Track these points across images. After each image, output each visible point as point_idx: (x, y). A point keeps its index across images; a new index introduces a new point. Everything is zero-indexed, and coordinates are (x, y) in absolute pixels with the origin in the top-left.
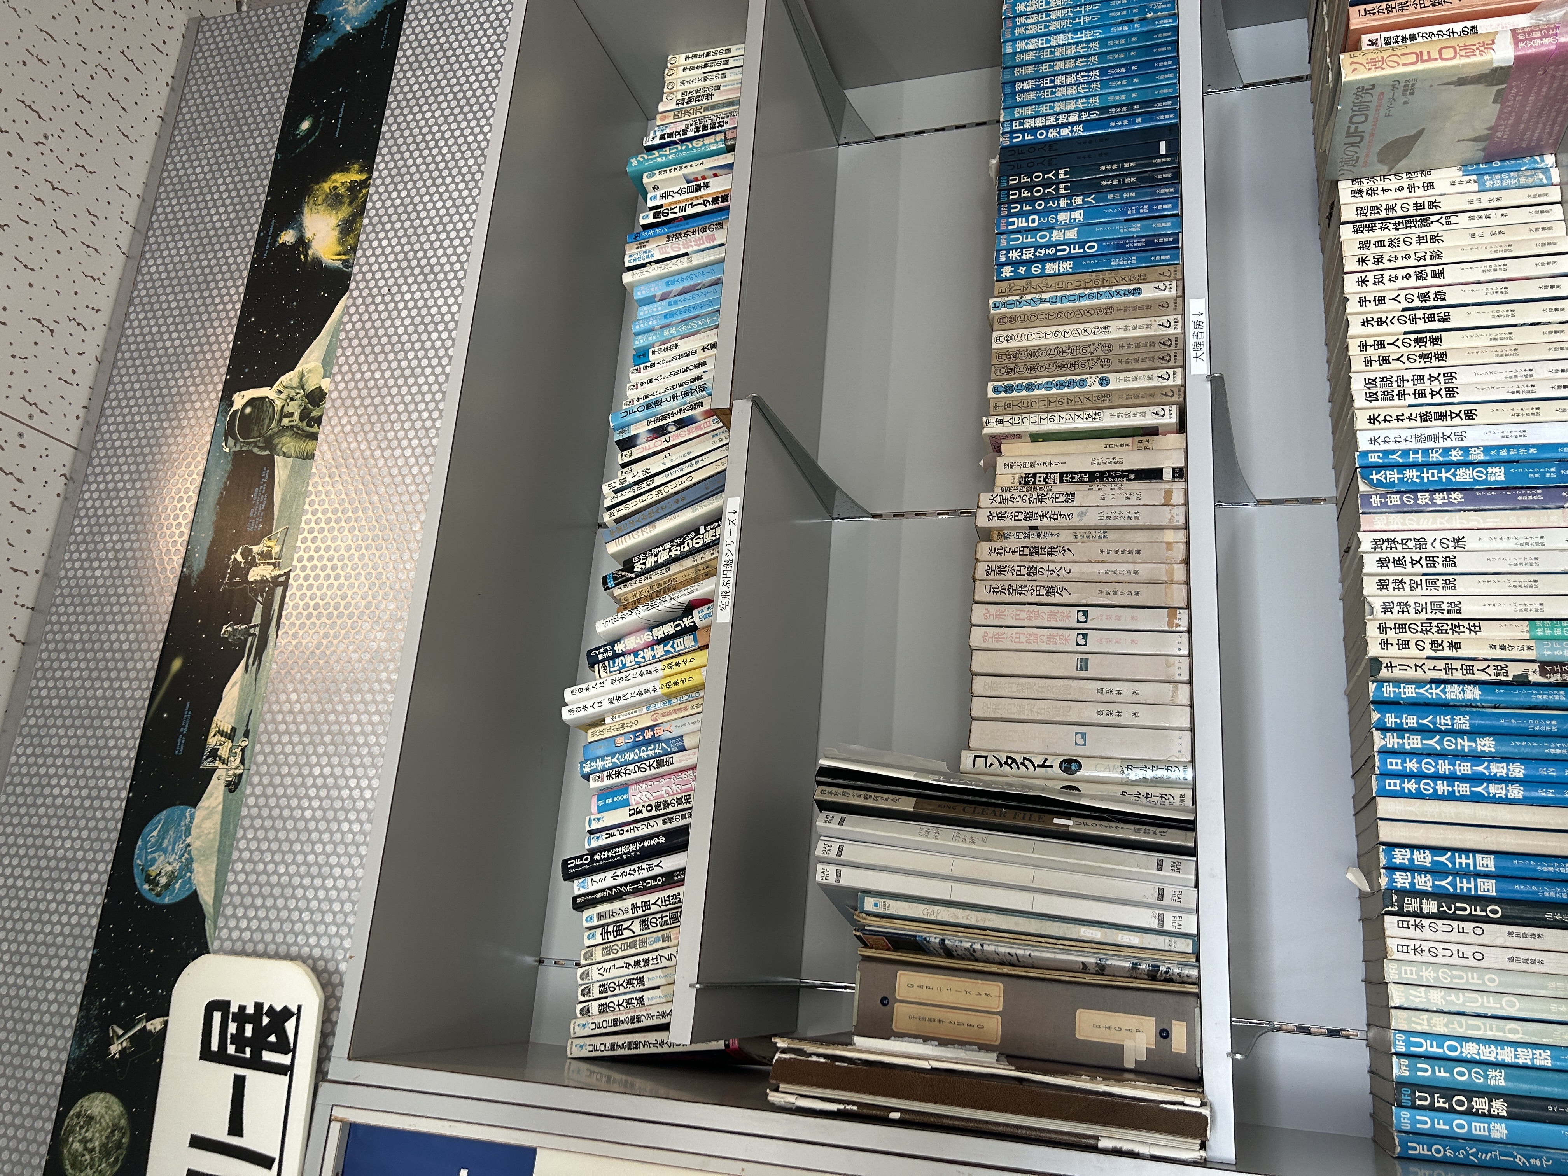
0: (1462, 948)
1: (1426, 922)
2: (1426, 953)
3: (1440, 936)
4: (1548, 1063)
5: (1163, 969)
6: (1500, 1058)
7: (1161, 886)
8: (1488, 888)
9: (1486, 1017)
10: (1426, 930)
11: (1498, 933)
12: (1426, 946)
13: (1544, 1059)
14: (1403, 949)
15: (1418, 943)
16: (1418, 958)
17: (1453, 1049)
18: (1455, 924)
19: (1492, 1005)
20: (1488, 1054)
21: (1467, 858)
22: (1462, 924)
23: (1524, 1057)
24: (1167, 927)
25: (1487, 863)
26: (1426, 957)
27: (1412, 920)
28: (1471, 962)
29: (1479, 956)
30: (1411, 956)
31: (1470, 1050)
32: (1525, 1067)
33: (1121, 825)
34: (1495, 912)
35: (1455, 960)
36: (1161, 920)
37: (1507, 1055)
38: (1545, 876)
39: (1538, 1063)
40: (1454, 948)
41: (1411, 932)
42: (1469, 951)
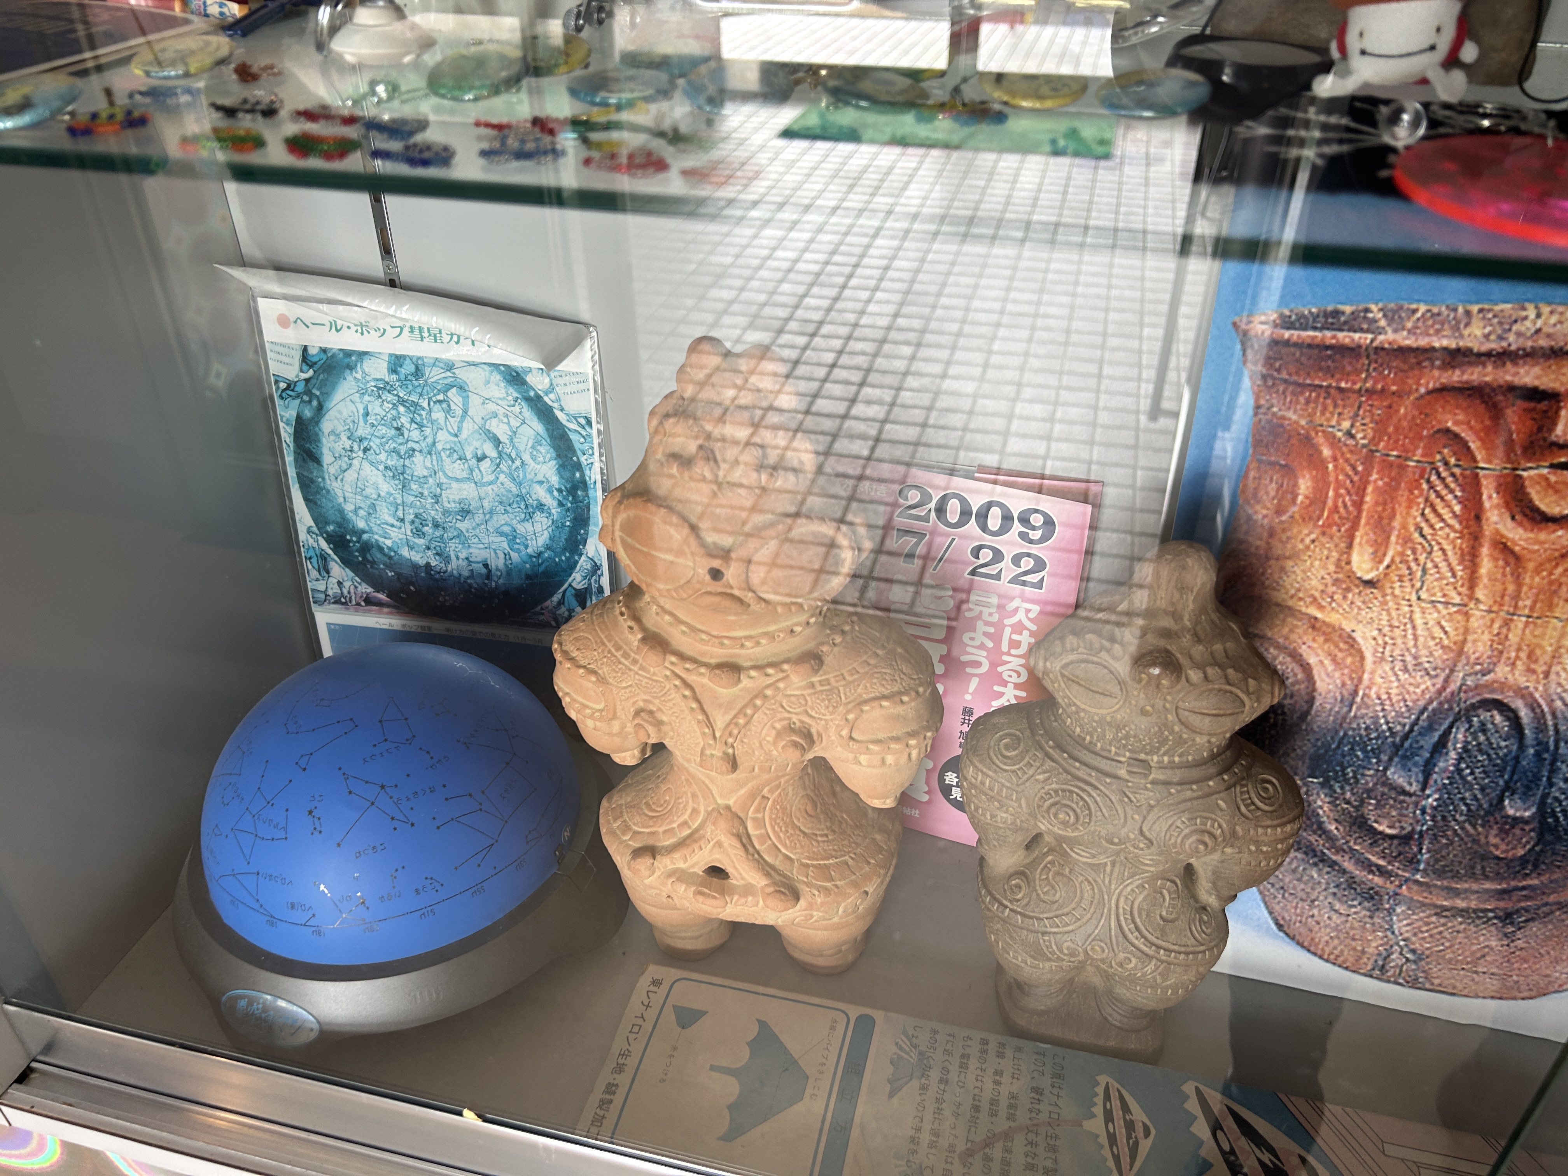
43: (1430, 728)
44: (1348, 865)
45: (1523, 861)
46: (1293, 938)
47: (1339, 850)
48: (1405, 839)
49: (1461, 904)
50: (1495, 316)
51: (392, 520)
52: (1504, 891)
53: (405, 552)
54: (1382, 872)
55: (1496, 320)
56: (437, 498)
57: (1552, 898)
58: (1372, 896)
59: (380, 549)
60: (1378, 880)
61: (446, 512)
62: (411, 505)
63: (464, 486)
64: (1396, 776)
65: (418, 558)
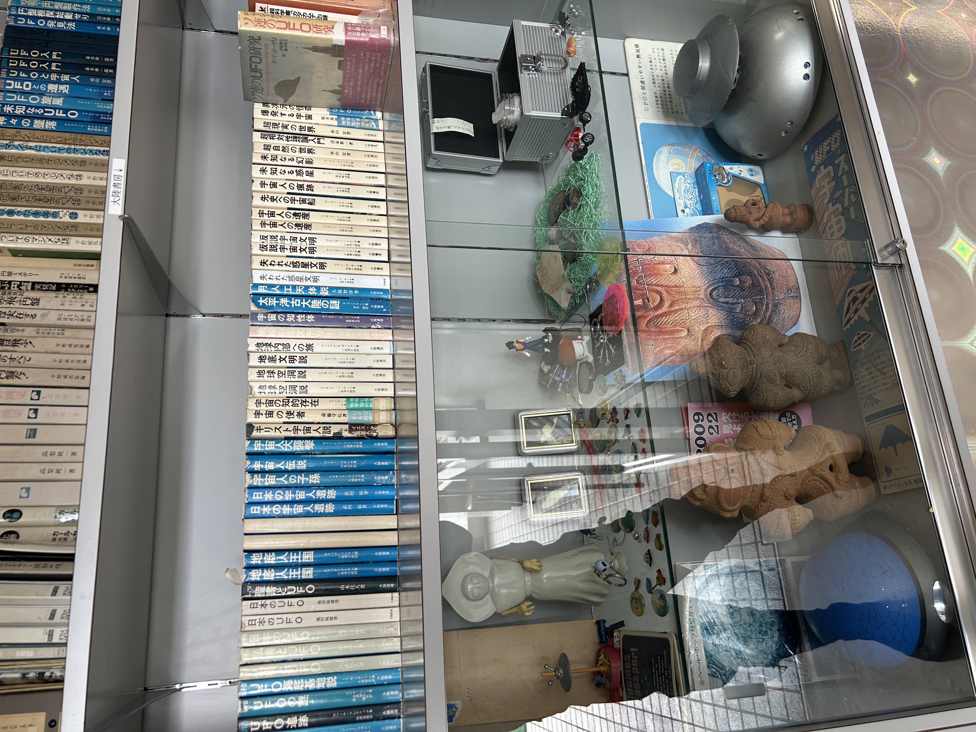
0: (289, 616)
1: (268, 602)
2: (267, 623)
3: (276, 610)
4: (335, 685)
5: (47, 674)
6: (306, 687)
7: (54, 607)
8: (308, 573)
9: (300, 660)
10: (268, 607)
11: (312, 603)
12: (267, 618)
13: (332, 682)
14: (252, 623)
15: (262, 617)
16: (262, 627)
17: (277, 687)
18: (286, 600)
19: (303, 653)
20: (299, 685)
21: (298, 555)
22: (290, 600)
23: (320, 684)
24: (55, 640)
25: (308, 557)
26: (267, 626)
27: (259, 602)
28: (295, 625)
29: (299, 620)
30: (257, 627)
31: (288, 686)
32: (321, 690)
33: (23, 563)
34: (310, 589)
35: (285, 625)
36: (51, 635)
37: (310, 684)
38: (342, 561)
39: (328, 686)
40: (284, 616)
41: (259, 610)
42: (293, 617)
43: (722, 306)
44: (769, 313)
45: (750, 276)
46: (797, 321)
47: (765, 317)
48: (755, 303)
49: (769, 285)
51: (764, 644)
52: (761, 277)
53: (776, 639)
54: (767, 305)
56: (750, 625)
57: (759, 267)
58: (776, 306)
59: (778, 649)
60: (770, 305)
61: (755, 621)
62: (756, 635)
63: (742, 613)
64: (738, 310)
65: (776, 634)
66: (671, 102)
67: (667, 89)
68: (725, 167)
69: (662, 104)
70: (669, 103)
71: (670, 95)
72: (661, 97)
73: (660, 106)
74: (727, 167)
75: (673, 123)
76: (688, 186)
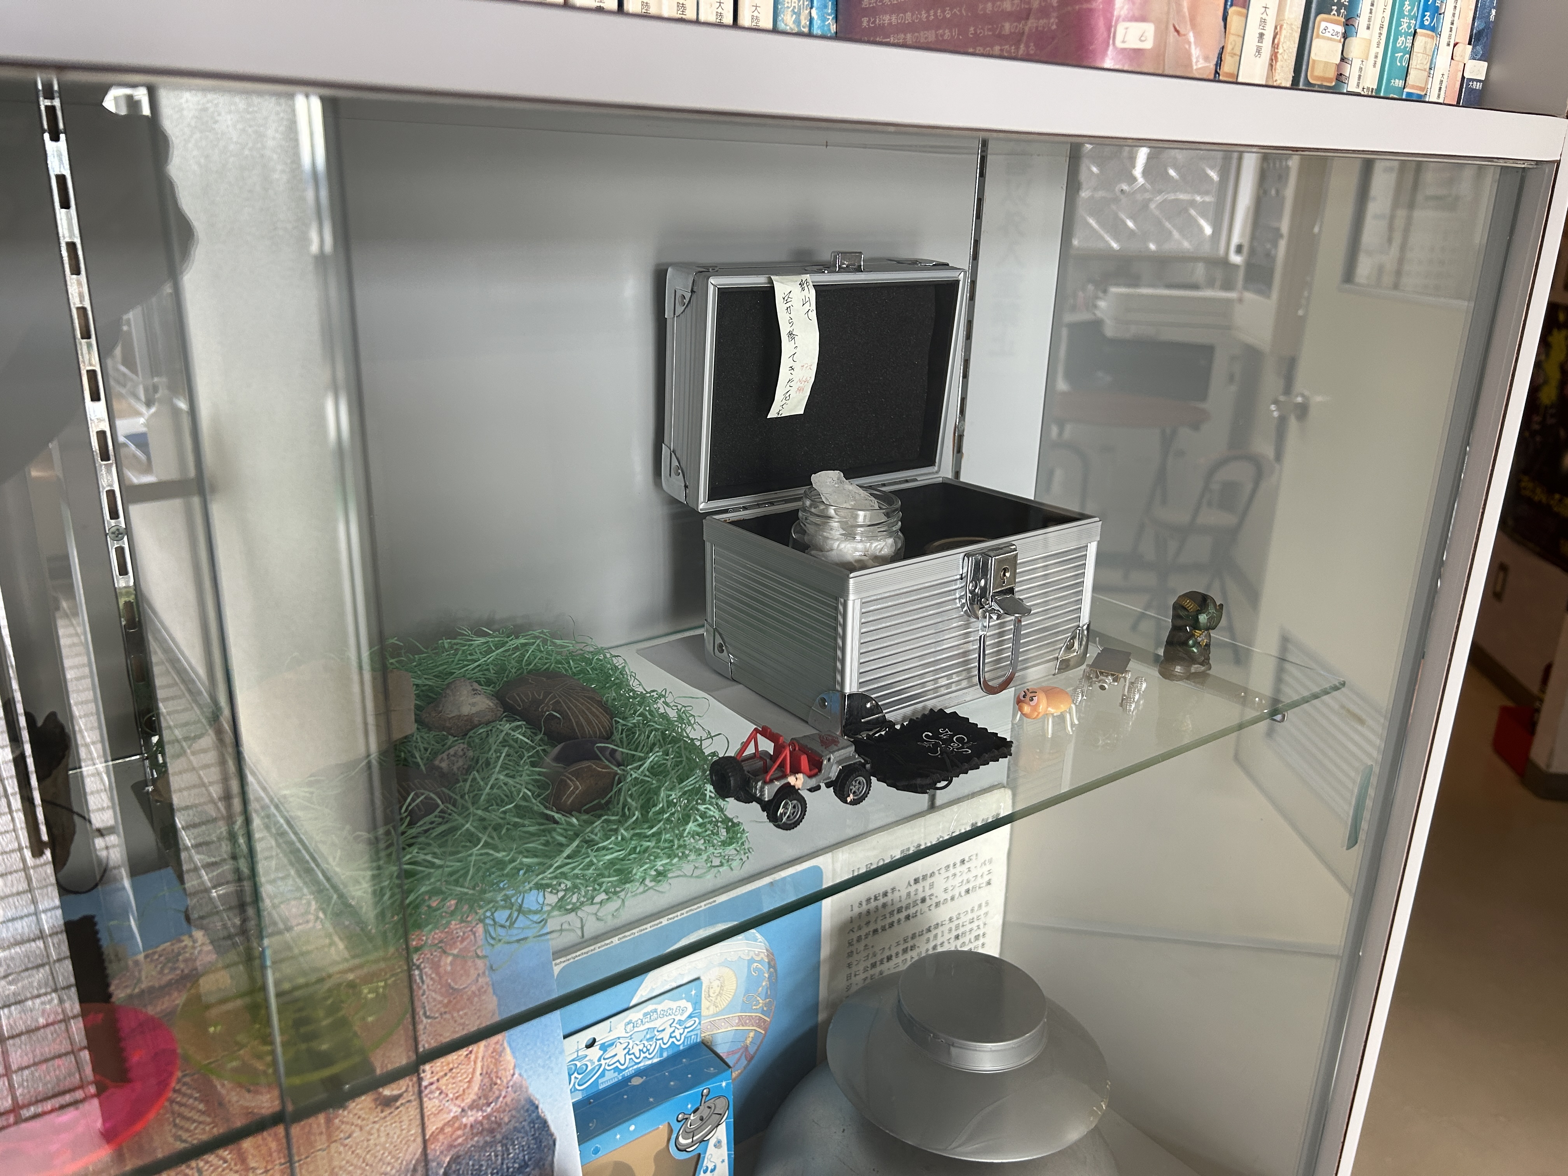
50: (160, 956)
55: (162, 959)
66: (875, 931)
67: (902, 915)
68: (722, 1128)
69: (868, 912)
70: (872, 927)
71: (891, 925)
72: (884, 905)
73: (865, 907)
74: (722, 1133)
75: (825, 951)
76: (665, 1036)
